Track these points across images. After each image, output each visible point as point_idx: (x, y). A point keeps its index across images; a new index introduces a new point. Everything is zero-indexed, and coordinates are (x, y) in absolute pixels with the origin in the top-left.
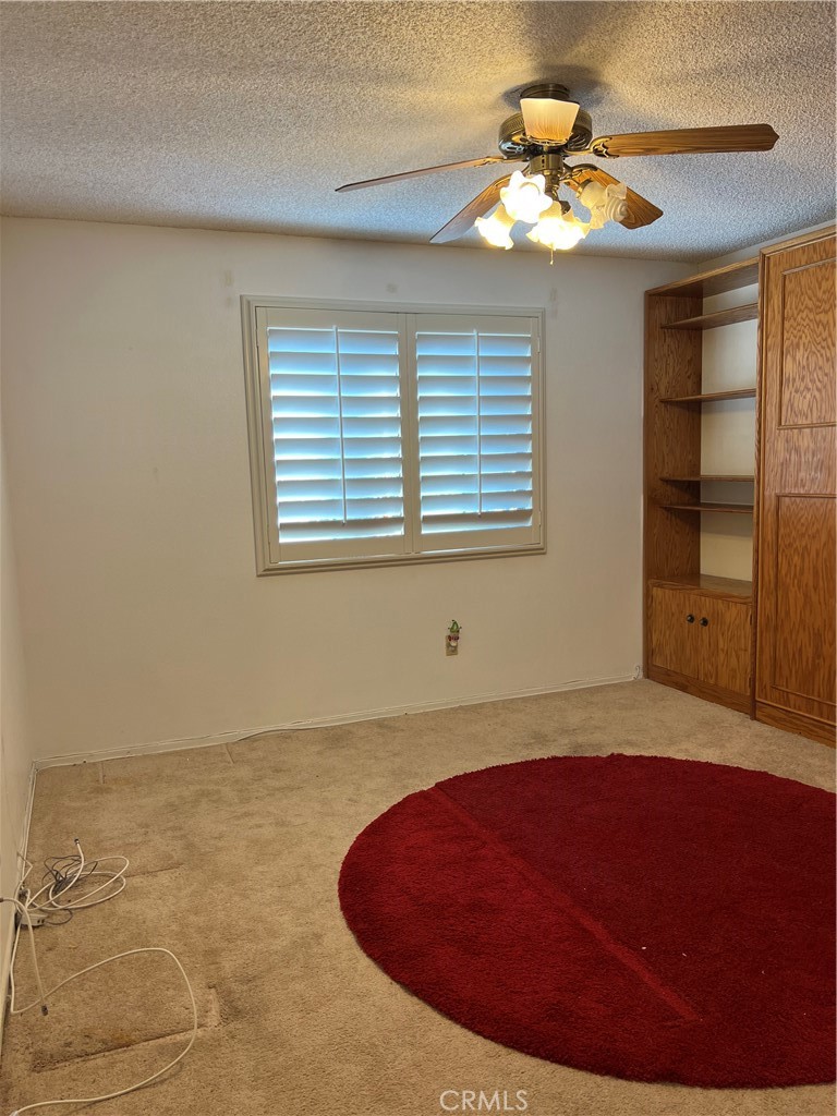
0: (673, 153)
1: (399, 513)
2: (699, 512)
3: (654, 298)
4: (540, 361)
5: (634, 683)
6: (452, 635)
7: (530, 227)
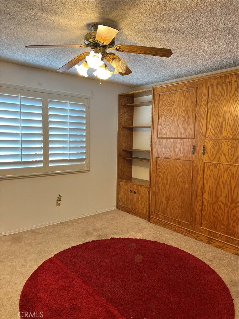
0: (141, 54)
1: (41, 159)
2: (132, 160)
3: (121, 96)
4: (88, 112)
5: (114, 211)
6: (59, 199)
7: (95, 70)
